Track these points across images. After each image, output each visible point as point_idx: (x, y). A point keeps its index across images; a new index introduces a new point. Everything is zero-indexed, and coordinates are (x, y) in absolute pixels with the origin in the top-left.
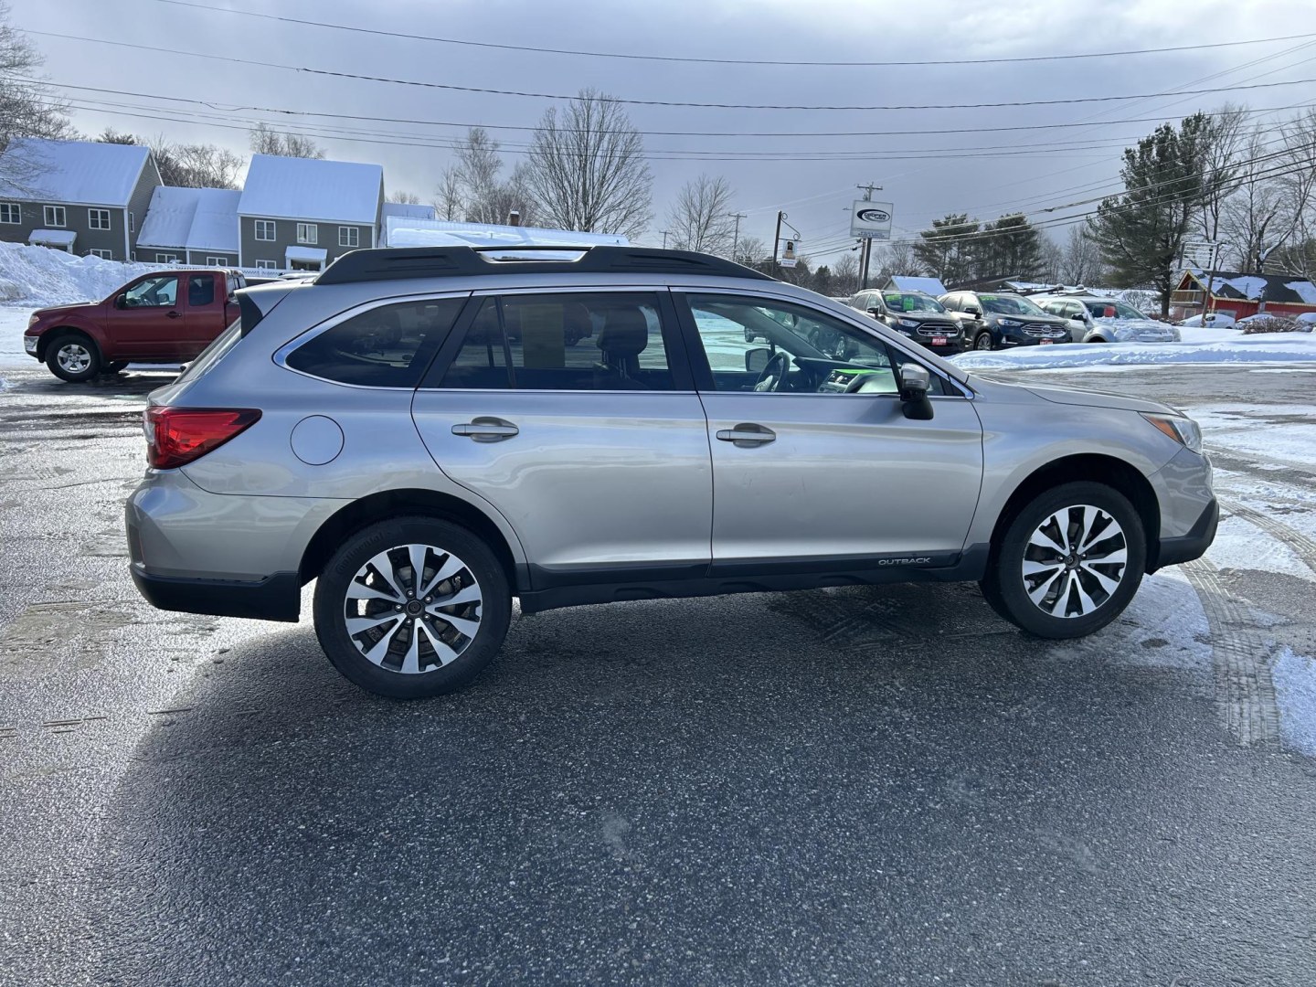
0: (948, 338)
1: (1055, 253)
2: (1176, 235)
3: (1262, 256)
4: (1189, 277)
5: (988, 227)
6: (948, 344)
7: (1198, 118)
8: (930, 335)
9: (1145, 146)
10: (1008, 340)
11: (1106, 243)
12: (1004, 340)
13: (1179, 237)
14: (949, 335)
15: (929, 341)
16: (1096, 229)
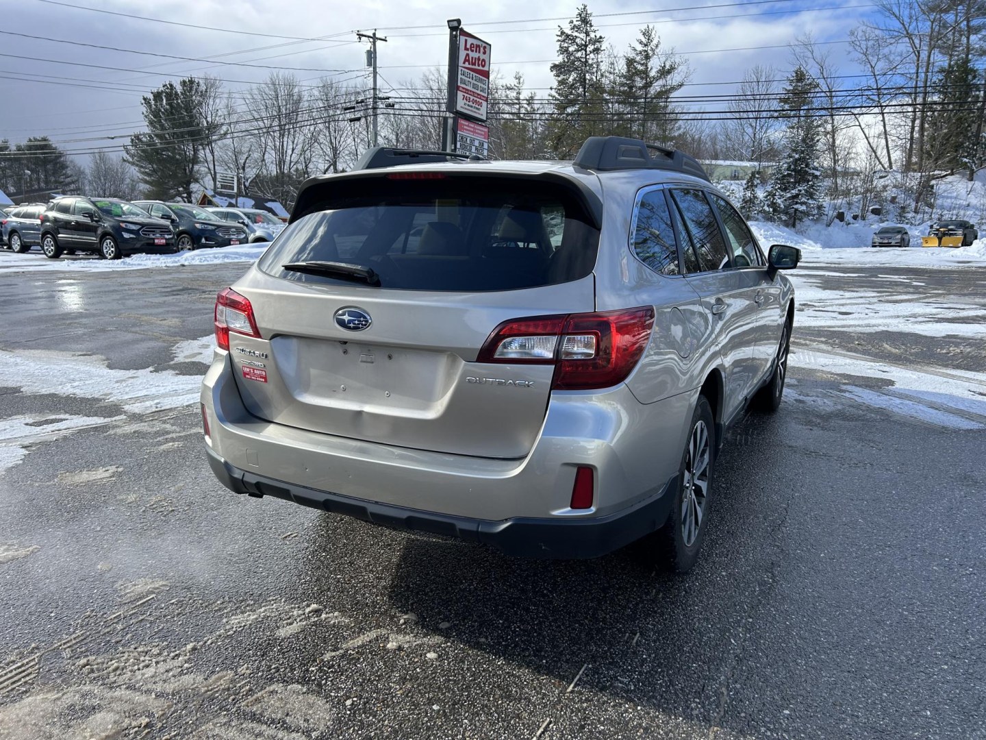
0: (166, 239)
1: (80, 173)
2: (191, 166)
3: (247, 184)
4: (205, 196)
5: (19, 148)
6: (167, 244)
7: (191, 82)
8: (151, 236)
9: (157, 96)
10: (206, 240)
11: (142, 167)
12: (203, 241)
13: (193, 167)
14: (167, 237)
15: (152, 241)
16: (133, 156)
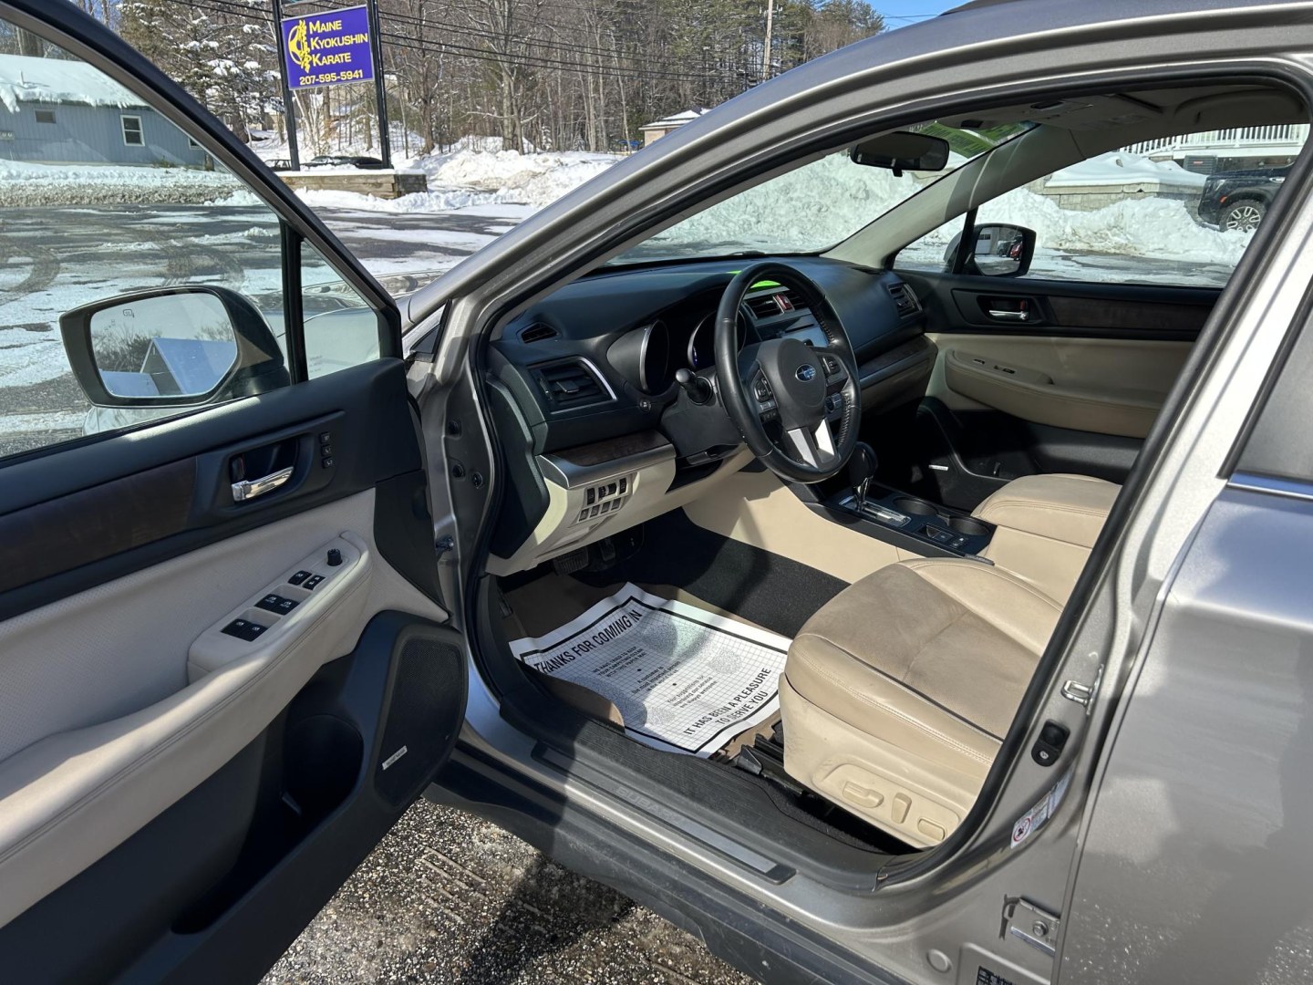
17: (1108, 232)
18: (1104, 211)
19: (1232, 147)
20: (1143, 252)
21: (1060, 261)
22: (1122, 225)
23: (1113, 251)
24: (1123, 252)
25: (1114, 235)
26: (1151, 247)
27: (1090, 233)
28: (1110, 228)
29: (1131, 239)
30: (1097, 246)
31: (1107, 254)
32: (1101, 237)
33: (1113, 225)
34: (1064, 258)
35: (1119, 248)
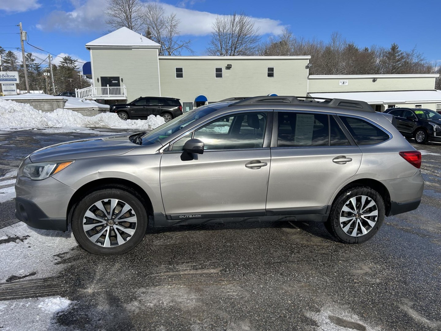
17: (99, 122)
18: (96, 116)
19: (108, 97)
20: (110, 127)
21: (91, 130)
22: (103, 120)
23: (102, 127)
24: (105, 127)
25: (101, 123)
26: (112, 126)
27: (93, 122)
28: (99, 121)
29: (106, 123)
30: (97, 126)
31: (101, 128)
32: (97, 123)
33: (100, 120)
34: (93, 130)
35: (103, 126)
